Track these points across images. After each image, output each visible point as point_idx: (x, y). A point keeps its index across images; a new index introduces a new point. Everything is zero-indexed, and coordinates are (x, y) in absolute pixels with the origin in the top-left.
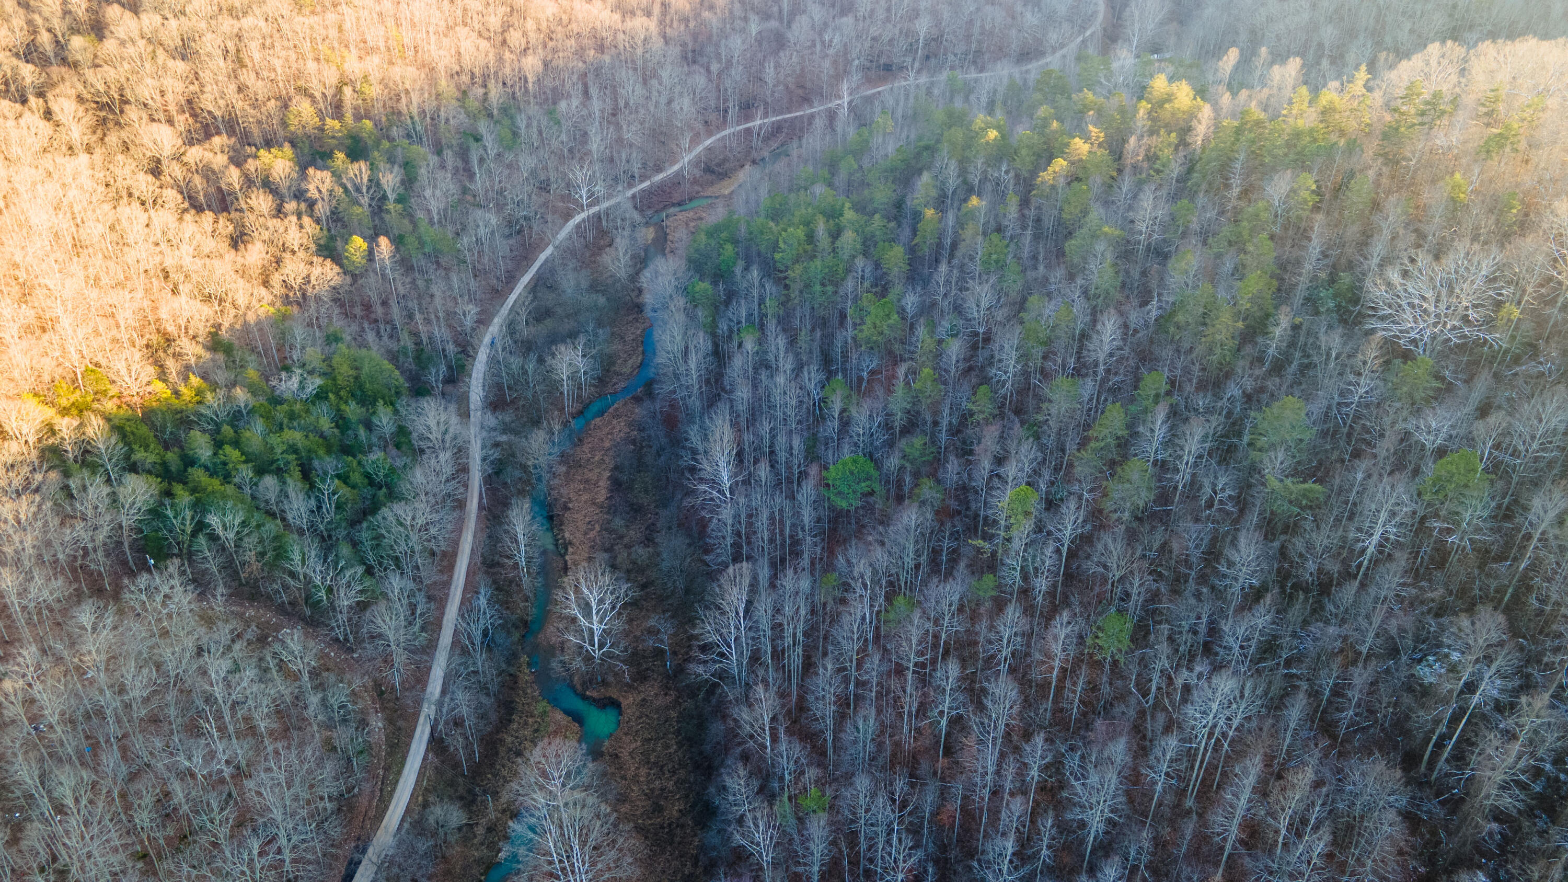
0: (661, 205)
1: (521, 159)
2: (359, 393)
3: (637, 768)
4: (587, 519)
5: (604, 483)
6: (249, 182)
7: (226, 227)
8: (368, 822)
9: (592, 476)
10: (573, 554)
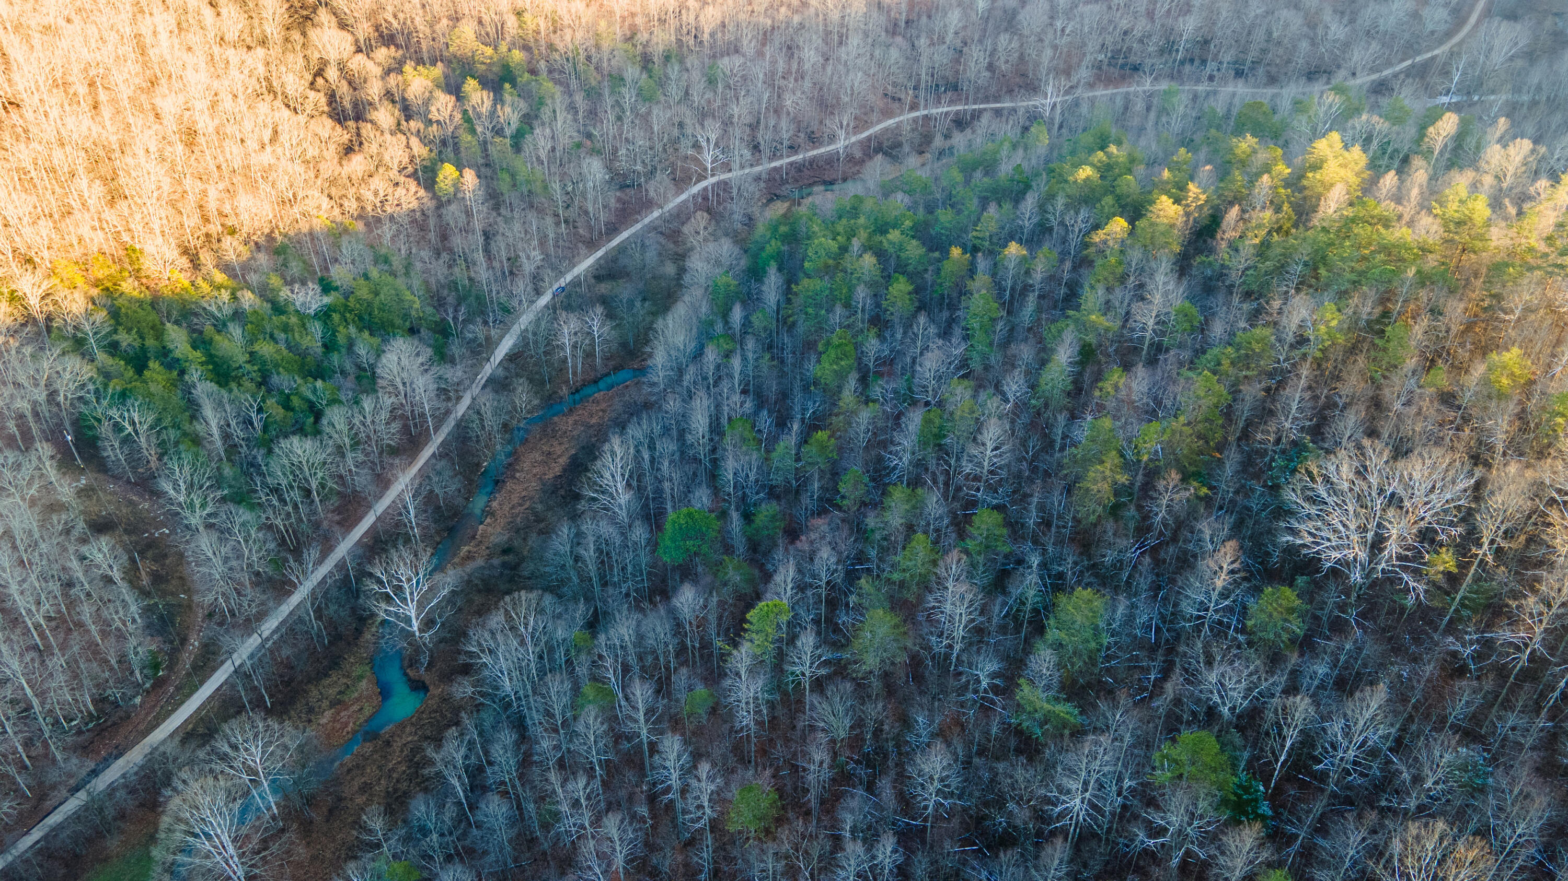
0: (811, 181)
1: (655, 112)
2: (366, 317)
3: (399, 763)
4: (524, 494)
5: (563, 461)
6: (389, 95)
7: (343, 136)
8: (134, 734)
9: (558, 450)
10: (489, 525)
